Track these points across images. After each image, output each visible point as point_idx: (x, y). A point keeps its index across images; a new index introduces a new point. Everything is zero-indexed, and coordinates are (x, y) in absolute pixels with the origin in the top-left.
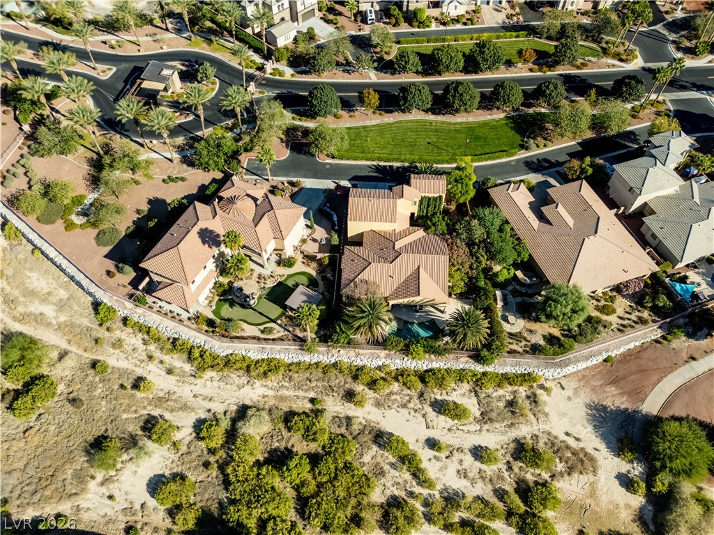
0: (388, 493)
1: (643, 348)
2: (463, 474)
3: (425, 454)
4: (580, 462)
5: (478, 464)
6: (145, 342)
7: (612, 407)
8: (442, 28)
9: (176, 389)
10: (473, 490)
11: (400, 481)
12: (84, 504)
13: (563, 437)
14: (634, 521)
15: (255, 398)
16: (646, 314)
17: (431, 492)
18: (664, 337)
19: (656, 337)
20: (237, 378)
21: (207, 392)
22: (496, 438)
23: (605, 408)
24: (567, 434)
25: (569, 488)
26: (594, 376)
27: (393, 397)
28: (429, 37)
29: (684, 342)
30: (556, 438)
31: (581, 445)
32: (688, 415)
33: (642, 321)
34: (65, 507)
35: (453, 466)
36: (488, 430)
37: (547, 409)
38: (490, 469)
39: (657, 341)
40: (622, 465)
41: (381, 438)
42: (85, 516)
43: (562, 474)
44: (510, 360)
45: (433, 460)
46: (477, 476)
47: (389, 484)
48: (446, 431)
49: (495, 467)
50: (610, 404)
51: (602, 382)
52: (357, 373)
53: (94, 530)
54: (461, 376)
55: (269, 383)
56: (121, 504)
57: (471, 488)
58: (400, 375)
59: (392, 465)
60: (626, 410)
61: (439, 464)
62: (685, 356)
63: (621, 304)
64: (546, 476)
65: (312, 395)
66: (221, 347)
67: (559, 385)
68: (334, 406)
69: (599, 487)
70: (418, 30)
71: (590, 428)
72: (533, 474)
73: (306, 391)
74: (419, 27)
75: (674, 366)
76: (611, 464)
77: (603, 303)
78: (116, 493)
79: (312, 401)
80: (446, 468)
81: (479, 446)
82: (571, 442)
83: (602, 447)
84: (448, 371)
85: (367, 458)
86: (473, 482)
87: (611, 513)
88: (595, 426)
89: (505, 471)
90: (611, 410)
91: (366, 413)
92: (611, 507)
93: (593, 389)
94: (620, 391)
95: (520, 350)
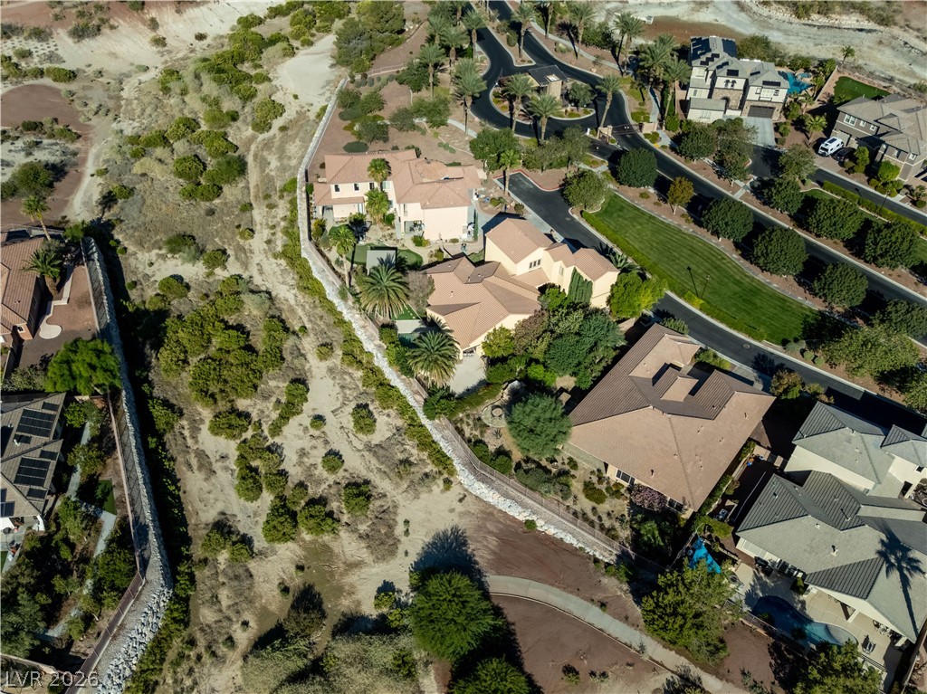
0: (250, 410)
1: (575, 552)
2: (303, 453)
3: (304, 418)
4: (382, 542)
5: (320, 460)
6: (284, 218)
7: (470, 550)
8: (908, 206)
9: (256, 252)
10: (290, 464)
11: (267, 413)
12: (139, 255)
13: (400, 519)
14: (344, 615)
15: (281, 295)
16: (625, 533)
17: (269, 438)
18: (608, 565)
19: (601, 558)
20: (291, 278)
21: (266, 267)
22: (357, 463)
23: (465, 543)
24: (407, 522)
25: (347, 545)
26: (499, 522)
27: (347, 377)
28: (879, 205)
29: (621, 589)
30: (395, 513)
31: (403, 539)
32: (513, 624)
33: (610, 533)
34: (131, 249)
35: (306, 443)
36: (363, 455)
37: (423, 496)
38: (321, 471)
39: (596, 561)
40: (403, 581)
41: (300, 382)
42: (132, 261)
43: (356, 531)
44: (450, 432)
45: (302, 428)
46: (308, 465)
47: (258, 407)
48: (339, 426)
49: (325, 474)
50: (472, 547)
51: (495, 530)
52: (351, 339)
53: (124, 269)
54: (405, 409)
55: (300, 297)
56: (149, 271)
57: (292, 464)
58: (374, 371)
59: (278, 401)
60: (476, 563)
61: (301, 433)
62: (599, 596)
63: (621, 506)
64: (345, 518)
65: (308, 326)
67: (461, 496)
68: (309, 344)
69: (363, 570)
70: (872, 190)
71: (428, 540)
72: (339, 507)
73: (310, 321)
74: (875, 189)
75: (577, 591)
76: (399, 572)
77: (603, 487)
78: (156, 266)
79: (304, 328)
80: (299, 439)
81: (341, 456)
82: (399, 529)
83: (413, 558)
84: (401, 397)
85: (272, 383)
86: (300, 463)
87: (339, 591)
88: (434, 543)
89: (327, 484)
90: (466, 551)
91: (316, 368)
92: (347, 588)
93: (479, 528)
94: (497, 550)
95: (467, 435)
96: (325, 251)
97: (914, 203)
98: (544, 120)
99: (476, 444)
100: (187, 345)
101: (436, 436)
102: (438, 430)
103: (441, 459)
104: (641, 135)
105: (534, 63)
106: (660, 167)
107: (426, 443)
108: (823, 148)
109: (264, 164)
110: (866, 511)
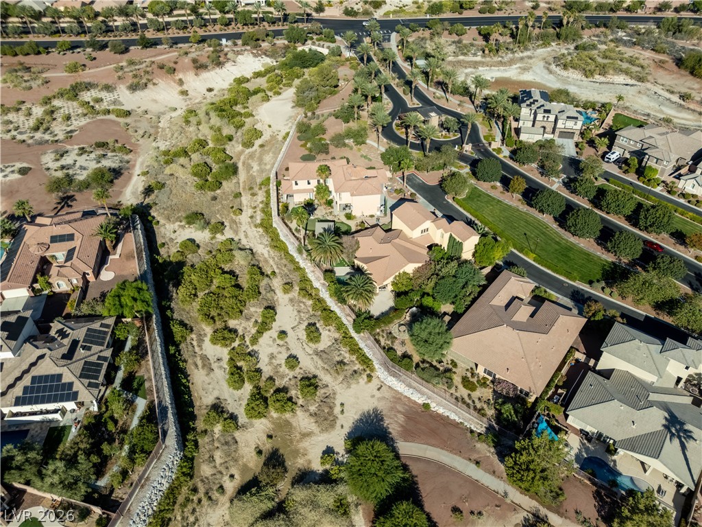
0: (237, 327)
1: (457, 425)
2: (272, 357)
3: (273, 333)
4: (326, 419)
5: (283, 361)
6: (262, 202)
7: (385, 424)
8: (665, 194)
9: (244, 223)
10: (264, 365)
11: (248, 329)
12: (167, 226)
13: (338, 403)
14: (300, 470)
15: (259, 251)
16: (491, 412)
17: (250, 346)
18: (480, 434)
19: (475, 429)
20: (266, 240)
21: (250, 234)
22: (309, 364)
23: (382, 419)
24: (342, 404)
25: (302, 420)
26: (405, 404)
27: (302, 305)
28: (647, 194)
29: (489, 451)
30: (334, 398)
31: (340, 416)
32: (416, 477)
33: (480, 411)
34: (162, 222)
35: (274, 350)
36: (312, 358)
37: (353, 386)
38: (284, 369)
39: (472, 432)
40: (340, 447)
41: (271, 308)
42: (162, 229)
43: (307, 410)
44: (371, 342)
45: (272, 339)
46: (275, 365)
47: (243, 325)
48: (296, 338)
49: (287, 371)
50: (387, 422)
51: (402, 410)
52: (305, 280)
53: (157, 235)
54: (340, 326)
55: (271, 252)
56: (173, 236)
57: (265, 364)
58: (320, 300)
59: (256, 321)
60: (390, 433)
61: (271, 343)
62: (475, 456)
63: (487, 393)
64: (300, 402)
65: (277, 271)
66: (276, 222)
67: (379, 386)
68: (277, 283)
69: (313, 438)
70: (641, 184)
71: (357, 417)
72: (296, 394)
73: (278, 268)
74: (643, 183)
75: (459, 452)
76: (337, 440)
77: (475, 380)
78: (177, 232)
79: (274, 273)
80: (270, 347)
81: (298, 358)
82: (337, 410)
83: (347, 430)
84: (338, 318)
85: (252, 309)
86: (270, 363)
87: (296, 453)
88: (361, 419)
89: (288, 378)
90: (383, 425)
91: (282, 299)
92: (301, 451)
93: (392, 409)
94: (403, 424)
95: (383, 344)
96: (288, 223)
97: (669, 192)
98: (428, 141)
99: (389, 350)
100: (197, 285)
101: (362, 345)
102: (363, 341)
103: (365, 360)
104: (490, 149)
105: (421, 105)
106: (504, 170)
107: (355, 350)
108: (607, 158)
109: (249, 168)
110: (653, 397)
